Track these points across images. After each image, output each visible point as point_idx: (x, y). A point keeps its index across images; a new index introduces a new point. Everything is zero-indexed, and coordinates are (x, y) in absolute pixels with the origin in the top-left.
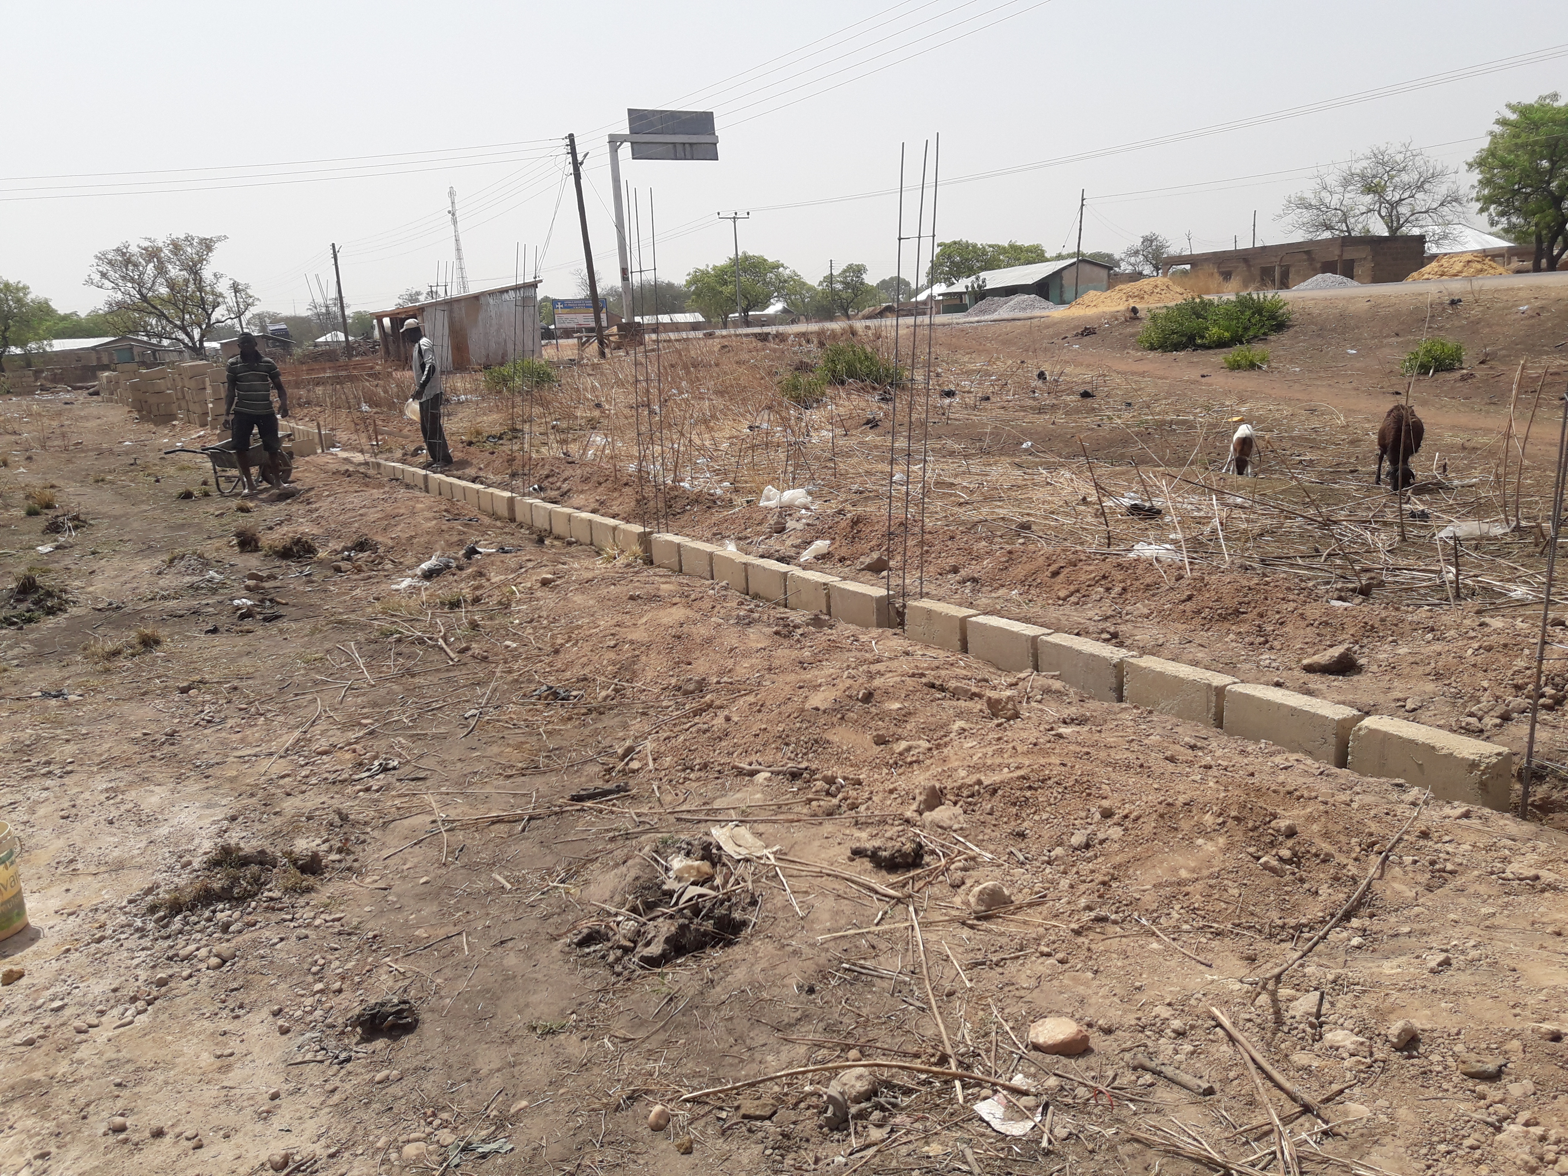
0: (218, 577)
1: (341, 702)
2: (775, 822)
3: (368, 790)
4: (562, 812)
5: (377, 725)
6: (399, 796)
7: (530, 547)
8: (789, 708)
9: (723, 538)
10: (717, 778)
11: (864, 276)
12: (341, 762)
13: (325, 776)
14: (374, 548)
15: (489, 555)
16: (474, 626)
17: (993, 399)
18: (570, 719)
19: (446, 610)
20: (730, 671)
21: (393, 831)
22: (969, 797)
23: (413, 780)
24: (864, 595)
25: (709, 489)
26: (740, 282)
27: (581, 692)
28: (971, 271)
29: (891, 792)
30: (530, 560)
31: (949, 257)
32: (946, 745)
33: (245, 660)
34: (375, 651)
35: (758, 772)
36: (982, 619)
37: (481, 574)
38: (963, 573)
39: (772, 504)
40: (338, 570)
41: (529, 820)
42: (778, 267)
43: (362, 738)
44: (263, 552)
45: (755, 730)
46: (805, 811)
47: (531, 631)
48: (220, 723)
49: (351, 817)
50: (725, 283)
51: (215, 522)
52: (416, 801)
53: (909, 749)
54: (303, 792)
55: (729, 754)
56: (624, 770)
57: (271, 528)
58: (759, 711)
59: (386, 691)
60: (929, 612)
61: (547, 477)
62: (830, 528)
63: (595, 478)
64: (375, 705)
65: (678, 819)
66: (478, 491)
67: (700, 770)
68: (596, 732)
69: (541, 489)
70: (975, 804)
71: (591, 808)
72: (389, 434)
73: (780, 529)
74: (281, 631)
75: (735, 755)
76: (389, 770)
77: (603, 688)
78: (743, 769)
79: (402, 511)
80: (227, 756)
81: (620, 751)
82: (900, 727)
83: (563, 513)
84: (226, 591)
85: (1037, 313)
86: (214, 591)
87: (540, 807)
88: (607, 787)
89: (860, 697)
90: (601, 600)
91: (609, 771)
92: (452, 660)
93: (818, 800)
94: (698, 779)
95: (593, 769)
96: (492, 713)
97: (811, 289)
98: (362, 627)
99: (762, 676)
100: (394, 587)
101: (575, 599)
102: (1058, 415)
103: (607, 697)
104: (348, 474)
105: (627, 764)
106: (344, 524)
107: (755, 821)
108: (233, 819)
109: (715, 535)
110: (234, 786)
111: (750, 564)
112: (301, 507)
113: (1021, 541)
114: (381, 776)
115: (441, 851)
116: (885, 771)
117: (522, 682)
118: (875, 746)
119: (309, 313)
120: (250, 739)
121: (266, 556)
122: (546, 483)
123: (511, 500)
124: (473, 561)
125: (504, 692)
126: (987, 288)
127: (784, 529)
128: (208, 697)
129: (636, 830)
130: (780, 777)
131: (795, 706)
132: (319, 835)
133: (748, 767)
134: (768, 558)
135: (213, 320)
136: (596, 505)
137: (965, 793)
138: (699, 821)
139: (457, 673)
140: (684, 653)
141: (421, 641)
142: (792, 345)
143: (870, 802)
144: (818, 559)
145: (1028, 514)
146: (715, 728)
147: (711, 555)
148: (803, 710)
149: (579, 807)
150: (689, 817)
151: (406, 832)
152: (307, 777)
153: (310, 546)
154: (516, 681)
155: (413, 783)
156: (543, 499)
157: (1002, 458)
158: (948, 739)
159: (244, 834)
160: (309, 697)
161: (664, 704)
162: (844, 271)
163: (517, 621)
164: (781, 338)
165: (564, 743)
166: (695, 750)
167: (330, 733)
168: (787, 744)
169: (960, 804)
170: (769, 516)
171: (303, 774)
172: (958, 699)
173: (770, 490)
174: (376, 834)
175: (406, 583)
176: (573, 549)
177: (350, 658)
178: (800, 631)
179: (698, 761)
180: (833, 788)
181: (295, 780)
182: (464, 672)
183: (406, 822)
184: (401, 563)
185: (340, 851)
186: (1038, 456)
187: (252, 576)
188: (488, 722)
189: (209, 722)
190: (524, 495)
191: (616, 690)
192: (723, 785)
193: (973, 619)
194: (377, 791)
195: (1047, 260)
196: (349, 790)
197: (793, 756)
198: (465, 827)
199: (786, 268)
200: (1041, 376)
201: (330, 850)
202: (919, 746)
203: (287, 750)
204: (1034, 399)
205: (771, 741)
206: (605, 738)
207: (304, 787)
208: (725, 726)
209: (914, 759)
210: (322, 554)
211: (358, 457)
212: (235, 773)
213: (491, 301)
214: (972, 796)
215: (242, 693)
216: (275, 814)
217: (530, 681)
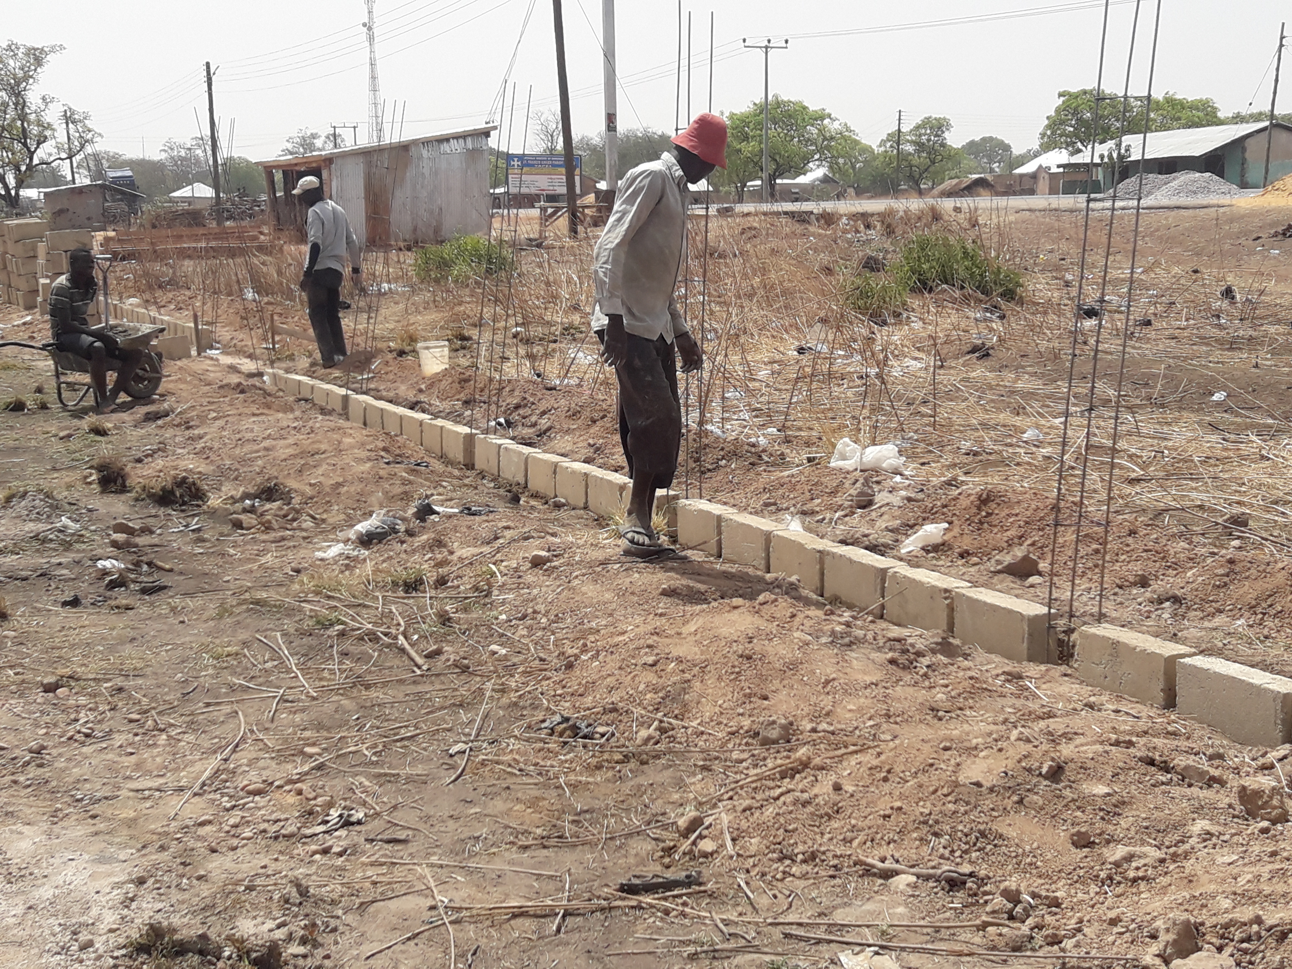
0: (73, 526)
1: (272, 720)
2: (934, 952)
3: (326, 851)
4: (611, 909)
5: (327, 756)
6: (372, 864)
7: (502, 508)
8: (933, 780)
9: (779, 510)
10: (833, 877)
11: (946, 135)
12: (282, 809)
13: (265, 826)
14: (286, 497)
15: (450, 517)
16: (445, 619)
17: (1156, 324)
18: (599, 767)
19: (402, 594)
20: (828, 714)
21: (375, 917)
22: (1242, 941)
23: (389, 842)
24: (1010, 612)
25: (748, 436)
26: (768, 138)
27: (611, 729)
28: (1105, 134)
29: (1114, 922)
30: (508, 528)
31: (1076, 112)
32: (1186, 855)
33: (128, 649)
34: (311, 648)
35: (897, 873)
36: (1199, 661)
37: (439, 544)
38: (1158, 587)
39: (848, 464)
40: (238, 525)
41: (564, 916)
42: (822, 118)
43: (307, 773)
44: (133, 494)
45: (883, 807)
46: (977, 940)
47: (525, 632)
48: (103, 739)
49: (312, 891)
50: (746, 138)
51: (60, 447)
52: (399, 873)
53: (1129, 858)
54: (234, 849)
55: (847, 841)
56: (691, 852)
57: (139, 461)
58: (885, 779)
59: (333, 707)
60: (1116, 645)
61: (517, 407)
62: (945, 506)
63: (586, 413)
64: (319, 727)
65: (787, 936)
66: (421, 423)
67: (804, 861)
68: (639, 791)
69: (509, 424)
70: (1254, 953)
71: (652, 906)
72: (291, 334)
73: (866, 503)
74: (173, 609)
75: (855, 843)
76: (352, 824)
77: (642, 724)
78: (873, 866)
79: (323, 447)
80: (119, 789)
81: (682, 823)
82: (1109, 822)
83: (545, 462)
84: (84, 546)
85: (1213, 199)
86: (67, 546)
87: (577, 897)
88: (670, 875)
89: (1044, 770)
90: (622, 593)
91: (669, 851)
92: (419, 667)
93: (998, 925)
94: (804, 876)
95: (642, 846)
96: (486, 752)
97: (867, 150)
98: (290, 612)
99: (878, 725)
100: (320, 554)
101: (584, 589)
102: (1261, 354)
103: (649, 738)
104: (240, 389)
105: (694, 843)
106: (243, 461)
107: (903, 949)
108: (141, 881)
109: (767, 505)
110: (132, 832)
111: (828, 553)
112: (178, 431)
113: (1236, 543)
114: (342, 833)
115: (446, 952)
116: (1094, 889)
117: (524, 708)
118: (1073, 850)
119: (163, 156)
120: (149, 765)
121: (137, 500)
122: (515, 417)
123: (470, 439)
124: (428, 524)
125: (500, 721)
126: (1132, 158)
127: (870, 503)
128: (83, 700)
129: (726, 946)
130: (931, 884)
131: (944, 776)
132: (269, 915)
133: (880, 865)
134: (852, 544)
135: (36, 161)
136: (590, 452)
137: (1238, 936)
138: (819, 942)
139: (427, 688)
140: (757, 681)
141: (373, 638)
142: (845, 232)
143: (1080, 936)
144: (928, 552)
145: (1238, 503)
146: (820, 800)
147: (768, 537)
148: (956, 784)
149: (634, 903)
150: (801, 932)
151: (394, 920)
152: (236, 826)
153: (198, 489)
154: (515, 704)
155: (389, 846)
156: (513, 438)
157: (1185, 414)
158: (1187, 846)
159: (160, 906)
160: (227, 709)
161: (735, 755)
162: (918, 127)
163: (503, 617)
164: (828, 219)
165: (596, 804)
166: (794, 831)
167: (261, 763)
168: (936, 835)
169: (1228, 950)
170: (847, 484)
171: (232, 821)
172: (1190, 786)
173: (845, 443)
174: (349, 918)
175: (335, 550)
176: (562, 514)
177: (275, 655)
178: (926, 661)
179: (801, 848)
180: (1019, 909)
181: (220, 830)
182: (438, 687)
183: (393, 905)
184: (324, 521)
185: (304, 941)
186: (1238, 415)
187: (121, 528)
188: (483, 763)
189: (87, 736)
190: (486, 431)
191: (662, 730)
192: (844, 887)
193: (1187, 660)
194: (340, 854)
195: (1221, 123)
196: (299, 850)
197: (947, 853)
198: (475, 919)
199: (834, 120)
200: (1228, 293)
201: (290, 938)
202: (1145, 856)
203: (204, 784)
204: (1220, 326)
205: (910, 827)
206: (653, 801)
207: (235, 842)
208: (836, 798)
209: (1140, 874)
210: (214, 501)
211: (248, 365)
212: (132, 814)
213: (425, 153)
214: (1248, 939)
215: (130, 697)
216: (199, 878)
217: (534, 707)
